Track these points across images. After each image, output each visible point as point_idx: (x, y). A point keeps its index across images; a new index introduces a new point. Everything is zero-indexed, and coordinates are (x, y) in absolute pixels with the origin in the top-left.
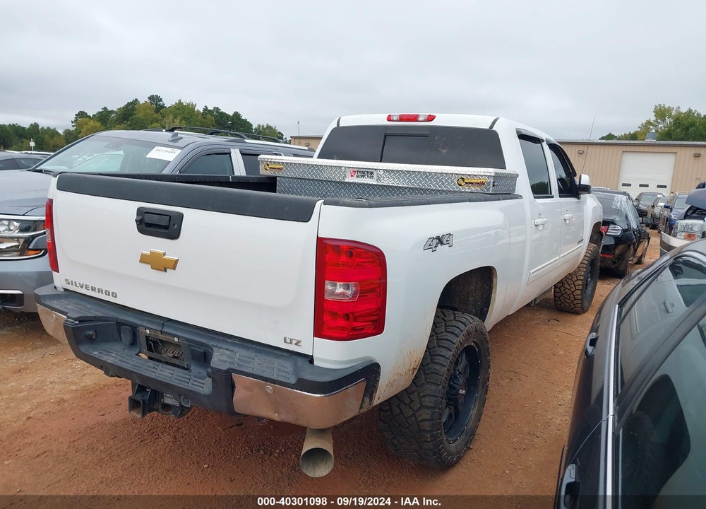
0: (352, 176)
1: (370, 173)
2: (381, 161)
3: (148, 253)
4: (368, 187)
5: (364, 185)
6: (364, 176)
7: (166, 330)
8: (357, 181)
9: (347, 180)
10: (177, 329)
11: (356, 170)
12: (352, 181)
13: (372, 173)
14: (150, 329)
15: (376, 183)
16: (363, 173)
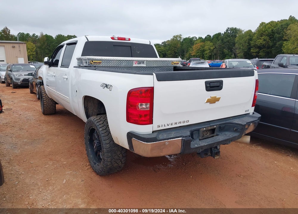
0: (136, 64)
1: (143, 62)
2: (132, 57)
3: (210, 98)
4: (143, 68)
5: (141, 67)
6: (140, 64)
7: (211, 125)
8: (138, 66)
9: (134, 66)
10: (214, 123)
11: (137, 61)
12: (136, 66)
13: (144, 62)
14: (205, 128)
15: (145, 66)
16: (140, 62)
